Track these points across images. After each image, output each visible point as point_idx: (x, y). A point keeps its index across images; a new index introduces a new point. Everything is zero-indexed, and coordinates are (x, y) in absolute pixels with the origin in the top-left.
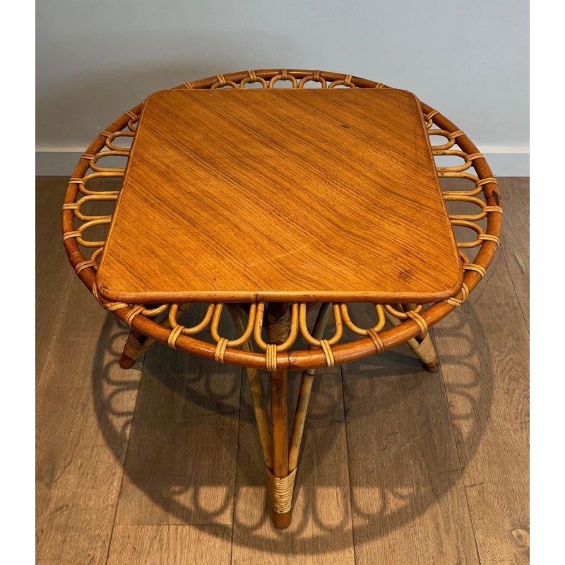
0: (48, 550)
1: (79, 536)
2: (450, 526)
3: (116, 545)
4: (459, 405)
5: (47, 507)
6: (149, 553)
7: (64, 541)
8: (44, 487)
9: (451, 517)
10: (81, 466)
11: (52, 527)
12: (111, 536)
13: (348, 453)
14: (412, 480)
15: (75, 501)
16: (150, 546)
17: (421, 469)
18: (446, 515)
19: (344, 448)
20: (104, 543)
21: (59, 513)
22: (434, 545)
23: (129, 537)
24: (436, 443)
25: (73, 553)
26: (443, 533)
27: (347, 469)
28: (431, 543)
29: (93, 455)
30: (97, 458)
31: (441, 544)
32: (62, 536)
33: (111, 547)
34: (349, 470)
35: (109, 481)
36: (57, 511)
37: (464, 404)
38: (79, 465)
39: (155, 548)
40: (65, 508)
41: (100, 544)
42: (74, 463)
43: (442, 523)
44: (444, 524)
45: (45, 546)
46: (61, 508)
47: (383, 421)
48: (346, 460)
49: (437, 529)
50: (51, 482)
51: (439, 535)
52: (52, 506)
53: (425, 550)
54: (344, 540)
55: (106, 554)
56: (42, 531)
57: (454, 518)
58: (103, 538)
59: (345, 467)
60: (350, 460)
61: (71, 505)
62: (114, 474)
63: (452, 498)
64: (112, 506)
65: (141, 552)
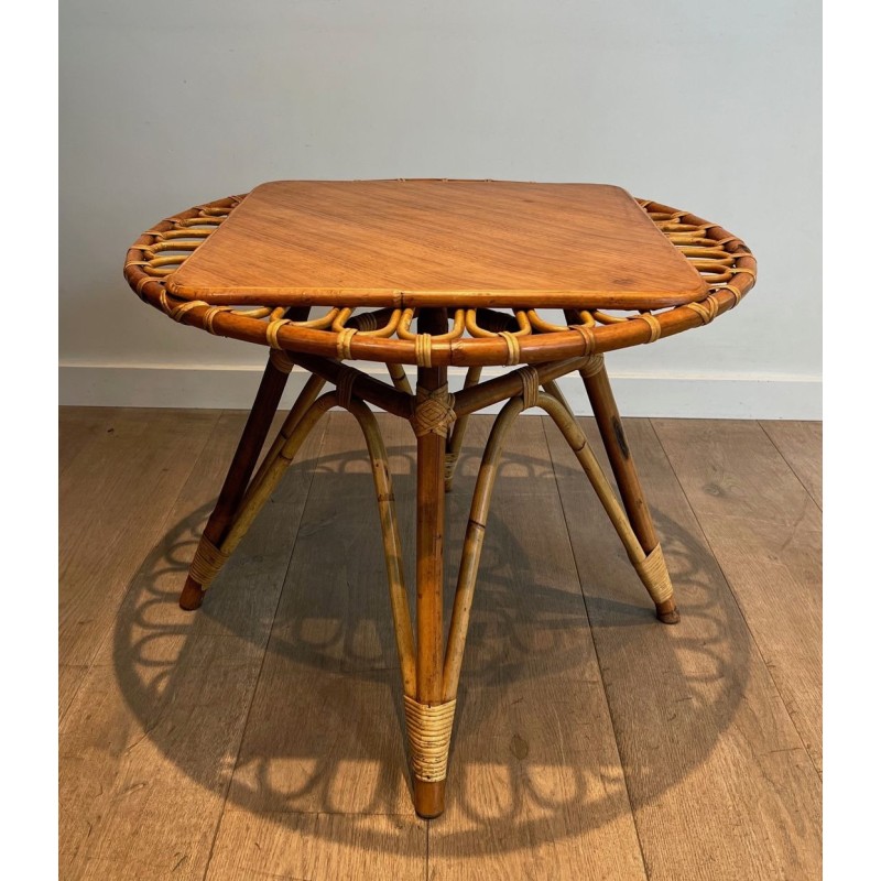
0: (106, 845)
1: (163, 825)
2: (803, 826)
3: (226, 840)
4: (784, 665)
5: (111, 784)
6: (282, 853)
7: (136, 833)
8: (108, 758)
9: (803, 813)
10: (172, 730)
11: (116, 813)
12: (218, 827)
13: (614, 722)
14: (725, 759)
15: (158, 777)
16: (285, 843)
17: (739, 745)
18: (793, 810)
19: (605, 715)
20: (205, 836)
21: (130, 792)
22: (780, 851)
23: (248, 829)
24: (757, 713)
25: (149, 851)
26: (793, 835)
27: (614, 743)
28: (776, 850)
29: (193, 716)
30: (199, 721)
31: (793, 851)
32: (133, 825)
33: (217, 842)
34: (618, 745)
35: (218, 751)
36: (127, 790)
37: (792, 665)
38: (169, 728)
39: (294, 845)
40: (141, 786)
41: (198, 837)
42: (161, 726)
43: (789, 820)
44: (793, 822)
45: (102, 839)
46: (134, 786)
47: (666, 684)
48: (611, 732)
49: (783, 828)
50: (121, 750)
51: (787, 839)
52: (119, 782)
53: (767, 857)
54: (621, 841)
55: (208, 853)
56: (99, 817)
57: (808, 813)
58: (204, 829)
59: (610, 740)
60: (617, 733)
61: (151, 782)
62: (226, 743)
63: (799, 786)
64: (221, 785)
65: (269, 850)
